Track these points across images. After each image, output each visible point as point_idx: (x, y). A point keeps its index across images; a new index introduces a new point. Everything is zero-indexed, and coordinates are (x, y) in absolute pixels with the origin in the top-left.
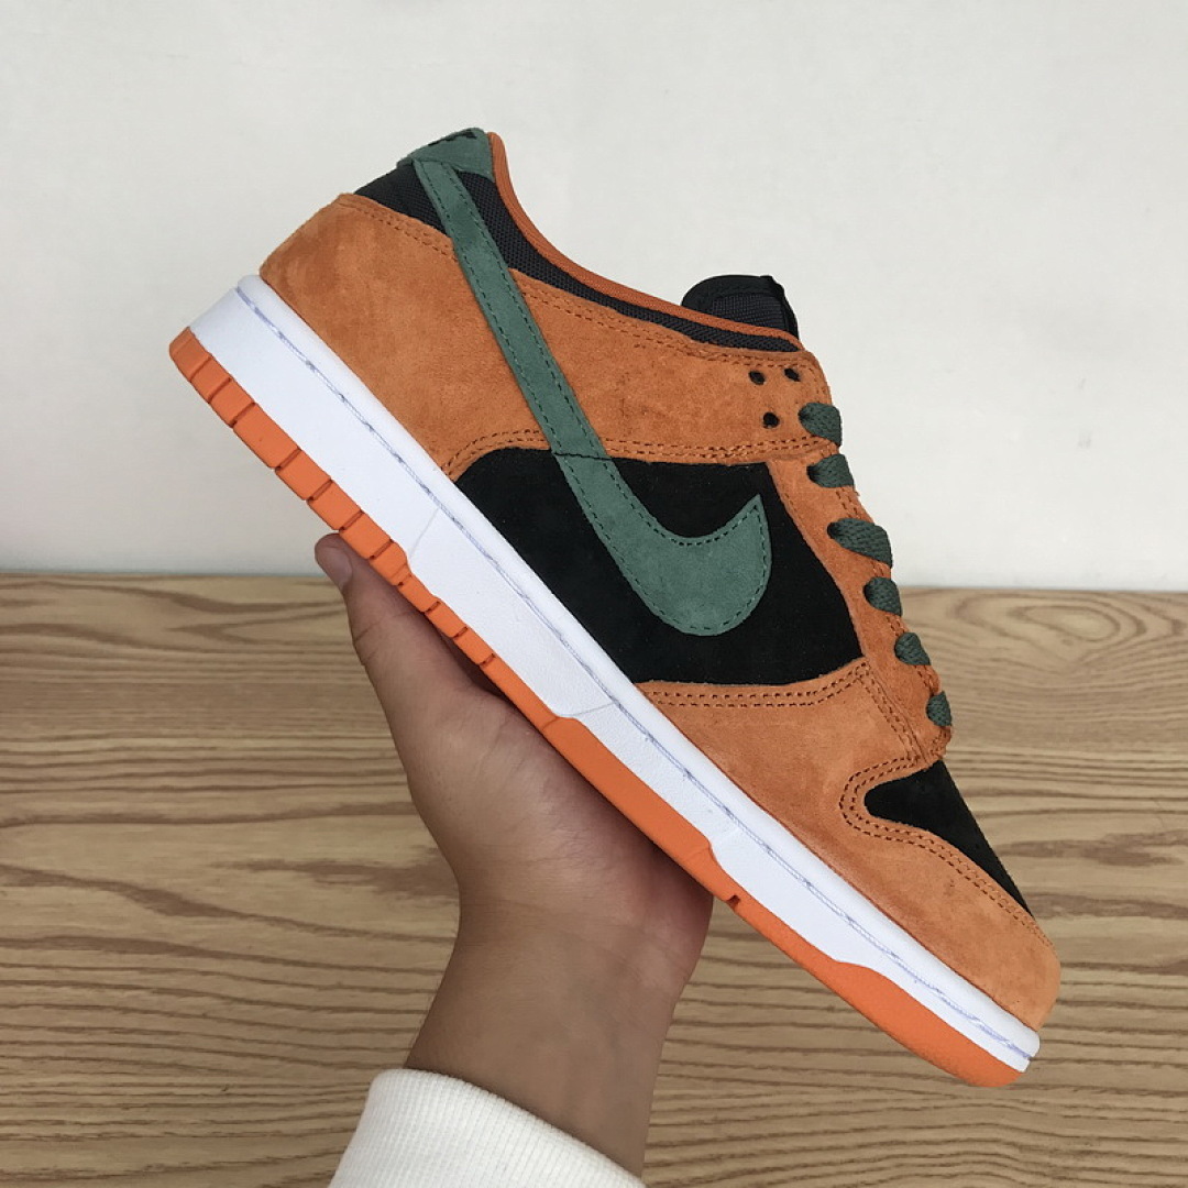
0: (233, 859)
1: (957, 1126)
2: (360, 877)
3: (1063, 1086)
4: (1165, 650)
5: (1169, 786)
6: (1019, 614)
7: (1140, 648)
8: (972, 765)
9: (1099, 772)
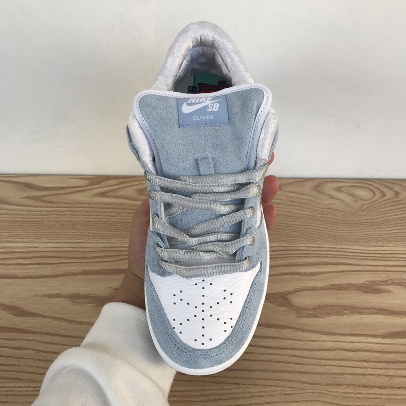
0: (42, 293)
1: (304, 401)
2: (89, 300)
3: (344, 385)
4: (392, 204)
5: (390, 260)
6: (338, 189)
7: (383, 203)
8: (317, 252)
9: (364, 255)
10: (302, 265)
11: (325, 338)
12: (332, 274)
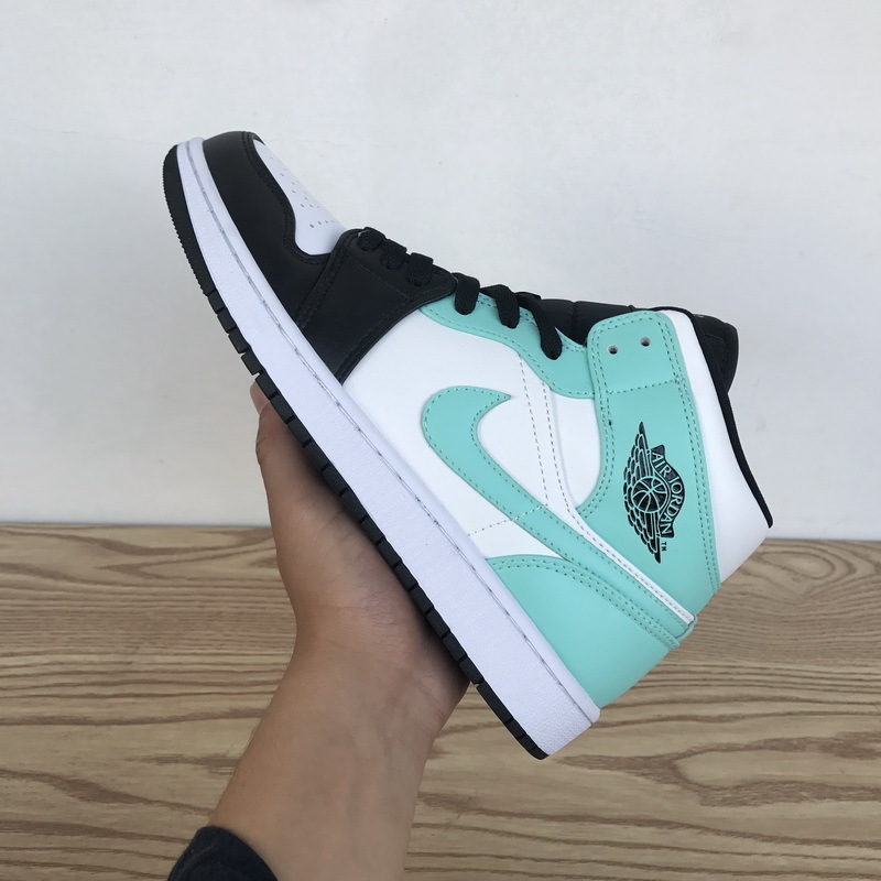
0: (144, 754)
4: (871, 586)
6: (758, 558)
7: (854, 584)
8: (729, 677)
9: (830, 682)
10: (700, 702)
11: (767, 847)
12: (765, 719)
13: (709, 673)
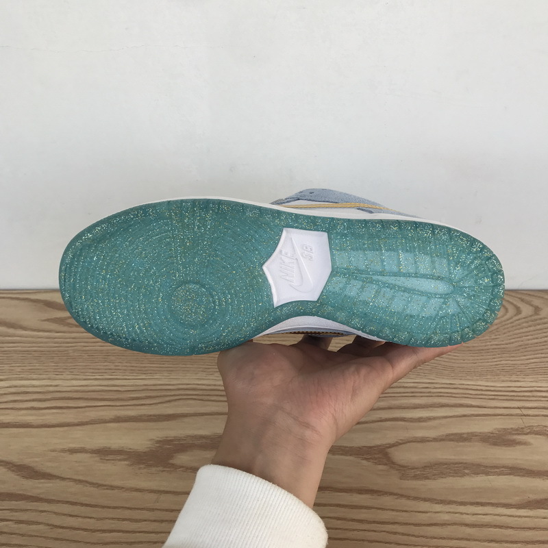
0: (62, 447)
4: (530, 323)
5: (527, 400)
7: (517, 322)
8: (429, 390)
9: (493, 393)
10: (404, 408)
11: (438, 507)
12: (448, 419)
13: (415, 387)
